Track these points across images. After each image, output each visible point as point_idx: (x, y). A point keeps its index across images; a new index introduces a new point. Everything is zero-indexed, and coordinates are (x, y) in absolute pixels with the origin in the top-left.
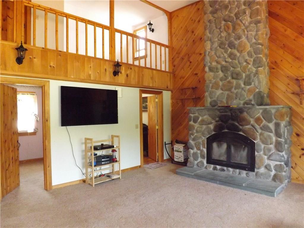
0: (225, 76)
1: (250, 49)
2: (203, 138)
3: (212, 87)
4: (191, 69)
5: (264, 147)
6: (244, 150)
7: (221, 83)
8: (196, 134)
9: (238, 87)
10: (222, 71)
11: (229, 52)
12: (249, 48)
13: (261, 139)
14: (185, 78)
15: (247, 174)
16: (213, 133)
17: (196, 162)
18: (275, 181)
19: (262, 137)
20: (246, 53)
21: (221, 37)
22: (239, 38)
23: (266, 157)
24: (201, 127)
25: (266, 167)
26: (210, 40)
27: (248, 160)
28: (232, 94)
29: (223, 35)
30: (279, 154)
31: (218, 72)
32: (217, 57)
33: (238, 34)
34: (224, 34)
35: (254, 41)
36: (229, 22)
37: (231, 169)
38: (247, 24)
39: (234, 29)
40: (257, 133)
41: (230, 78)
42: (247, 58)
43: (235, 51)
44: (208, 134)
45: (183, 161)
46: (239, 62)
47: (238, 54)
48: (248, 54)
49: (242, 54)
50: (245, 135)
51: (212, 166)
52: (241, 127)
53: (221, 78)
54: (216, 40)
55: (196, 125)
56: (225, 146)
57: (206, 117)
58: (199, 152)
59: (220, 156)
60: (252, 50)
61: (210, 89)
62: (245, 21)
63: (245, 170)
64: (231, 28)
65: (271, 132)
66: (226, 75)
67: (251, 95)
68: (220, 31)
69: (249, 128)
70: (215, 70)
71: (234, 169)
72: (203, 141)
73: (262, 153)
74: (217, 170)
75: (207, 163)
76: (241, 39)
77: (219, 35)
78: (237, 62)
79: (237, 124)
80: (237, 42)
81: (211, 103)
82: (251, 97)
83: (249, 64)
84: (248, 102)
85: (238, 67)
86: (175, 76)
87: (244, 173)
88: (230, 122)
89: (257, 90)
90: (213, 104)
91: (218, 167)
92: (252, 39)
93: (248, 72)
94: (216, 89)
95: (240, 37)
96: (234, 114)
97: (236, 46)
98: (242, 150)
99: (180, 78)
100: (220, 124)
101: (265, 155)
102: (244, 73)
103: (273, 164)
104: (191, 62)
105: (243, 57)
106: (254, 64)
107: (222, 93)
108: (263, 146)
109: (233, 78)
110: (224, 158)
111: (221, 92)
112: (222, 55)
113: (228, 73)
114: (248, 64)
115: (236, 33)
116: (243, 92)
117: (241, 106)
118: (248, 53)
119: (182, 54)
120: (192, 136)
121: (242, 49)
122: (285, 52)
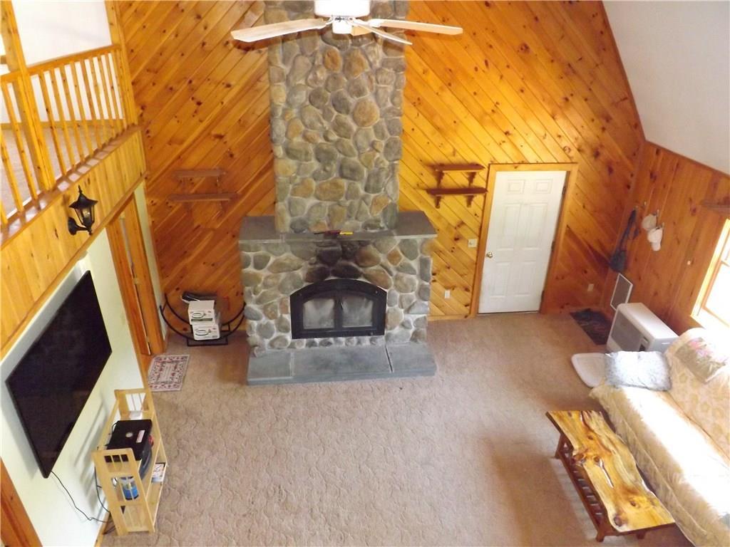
0: (325, 170)
1: (379, 119)
2: (282, 295)
3: (294, 192)
4: (201, 121)
5: (401, 297)
6: (366, 306)
7: (314, 184)
8: (263, 291)
9: (352, 194)
10: (319, 160)
11: (333, 118)
12: (377, 118)
13: (395, 285)
14: (185, 145)
15: (371, 340)
16: (305, 284)
17: (267, 341)
18: (416, 341)
19: (398, 282)
20: (371, 127)
21: (316, 80)
22: (360, 92)
23: (402, 310)
24: (277, 278)
25: (403, 325)
26: (287, 81)
27: (373, 320)
28: (340, 208)
29: (322, 78)
30: (423, 304)
31: (307, 160)
32: (306, 126)
33: (356, 83)
34: (322, 75)
35: (389, 105)
36: (336, 46)
37: (343, 339)
38: (378, 65)
39: (348, 68)
40: (391, 277)
41: (335, 175)
42: (373, 138)
43: (348, 119)
44: (293, 288)
45: (218, 337)
46: (356, 143)
47: (355, 127)
48: (375, 131)
49: (363, 128)
50: (368, 282)
51: (305, 341)
52: (361, 270)
53: (315, 172)
54: (302, 82)
55: (263, 273)
56: (330, 304)
57: (287, 256)
58: (272, 322)
59: (320, 322)
60: (384, 124)
61: (289, 195)
62: (374, 57)
63: (369, 335)
64: (341, 62)
65: (414, 273)
66: (328, 168)
67: (378, 210)
68: (313, 64)
69: (376, 270)
70: (303, 157)
71: (348, 338)
72: (281, 302)
73: (396, 306)
74: (316, 346)
75: (294, 336)
76: (363, 95)
77: (310, 71)
78: (350, 142)
79: (354, 265)
80: (352, 101)
81: (292, 226)
82: (378, 214)
83: (377, 151)
84: (373, 223)
85: (354, 155)
86: (152, 134)
87: (367, 339)
88: (342, 262)
89: (390, 201)
90: (299, 227)
91: (317, 340)
92: (387, 101)
93: (375, 167)
94: (304, 197)
95: (360, 90)
96: (348, 249)
97: (352, 108)
98: (363, 307)
99: (170, 143)
100: (321, 269)
101: (402, 308)
102: (367, 167)
103: (412, 318)
104: (199, 104)
105: (367, 136)
106: (386, 153)
107: (319, 205)
108: (398, 295)
109: (342, 176)
110: (328, 324)
111: (316, 201)
112: (320, 125)
113: (332, 166)
114: (374, 151)
115: (352, 78)
116: (364, 204)
117: (360, 230)
118: (375, 128)
119: (168, 76)
120: (253, 295)
121: (365, 119)
122: (420, 114)
